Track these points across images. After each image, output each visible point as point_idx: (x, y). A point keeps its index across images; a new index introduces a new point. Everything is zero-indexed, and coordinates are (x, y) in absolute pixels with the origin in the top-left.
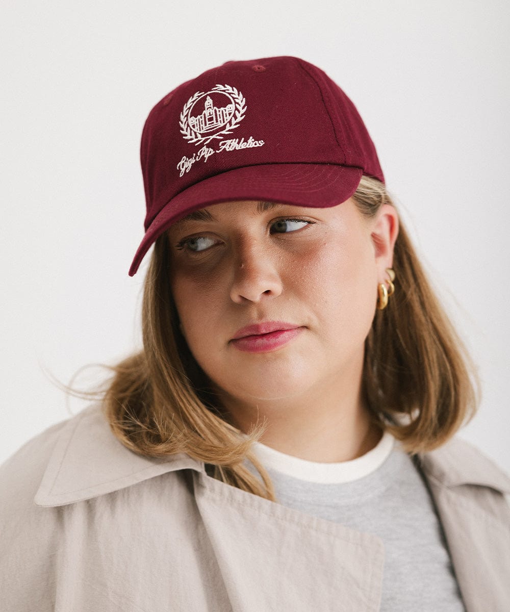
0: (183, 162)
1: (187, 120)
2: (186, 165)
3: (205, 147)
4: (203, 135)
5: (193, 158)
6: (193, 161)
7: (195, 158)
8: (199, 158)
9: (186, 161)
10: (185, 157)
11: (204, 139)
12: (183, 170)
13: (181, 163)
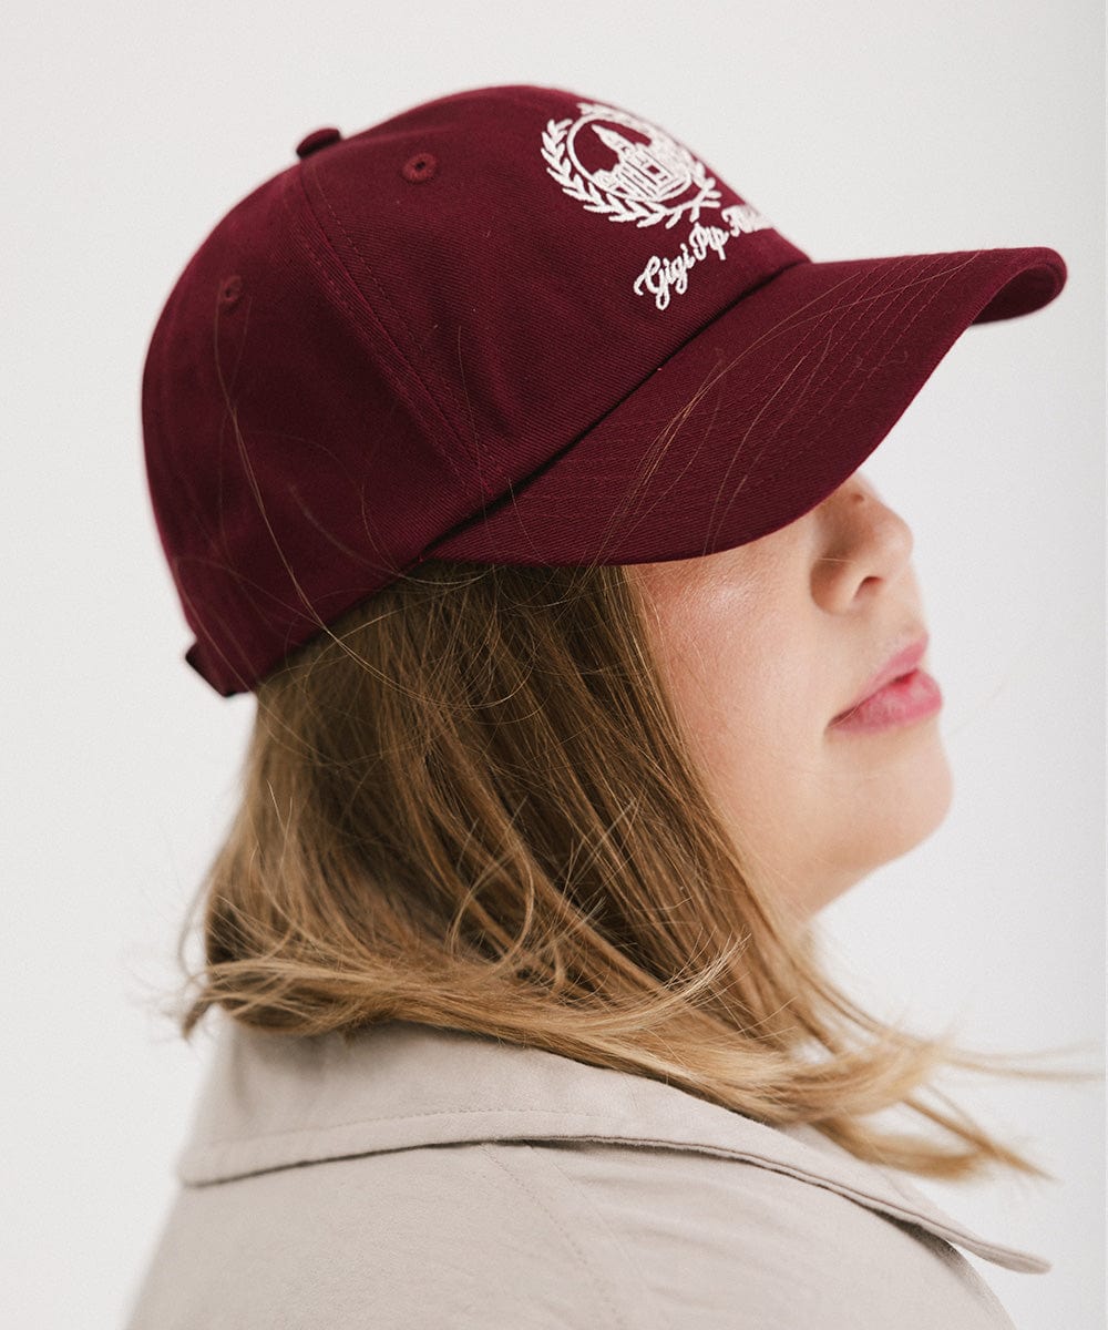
0: (655, 270)
1: (586, 182)
2: (665, 278)
3: (698, 229)
4: (669, 204)
5: (686, 255)
6: (690, 263)
7: (691, 253)
8: (701, 252)
9: (663, 267)
10: (655, 260)
11: (678, 212)
12: (662, 291)
13: (647, 275)
